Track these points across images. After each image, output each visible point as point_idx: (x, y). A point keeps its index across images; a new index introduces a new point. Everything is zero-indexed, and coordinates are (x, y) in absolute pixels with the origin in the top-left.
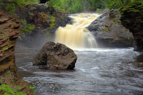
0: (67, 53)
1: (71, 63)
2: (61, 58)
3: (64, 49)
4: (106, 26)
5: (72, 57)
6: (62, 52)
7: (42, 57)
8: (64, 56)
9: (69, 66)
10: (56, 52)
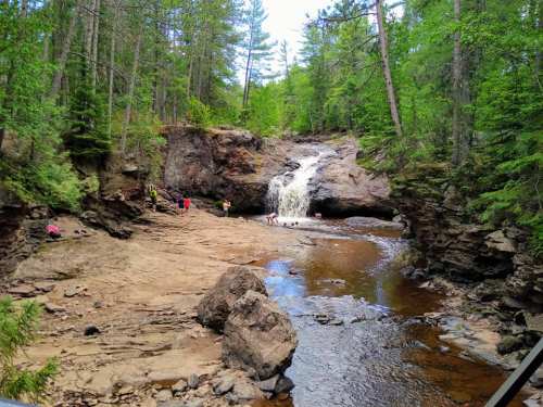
0: (274, 325)
1: (283, 362)
2: (258, 337)
3: (265, 314)
4: (351, 176)
5: (286, 340)
6: (260, 320)
7: (218, 308)
8: (266, 331)
9: (277, 367)
10: (246, 317)
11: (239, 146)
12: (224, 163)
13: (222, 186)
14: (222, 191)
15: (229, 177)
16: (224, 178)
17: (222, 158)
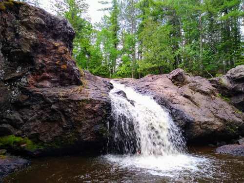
11: (55, 37)
12: (26, 60)
13: (18, 106)
14: (16, 115)
15: (32, 88)
16: (23, 90)
17: (26, 49)
